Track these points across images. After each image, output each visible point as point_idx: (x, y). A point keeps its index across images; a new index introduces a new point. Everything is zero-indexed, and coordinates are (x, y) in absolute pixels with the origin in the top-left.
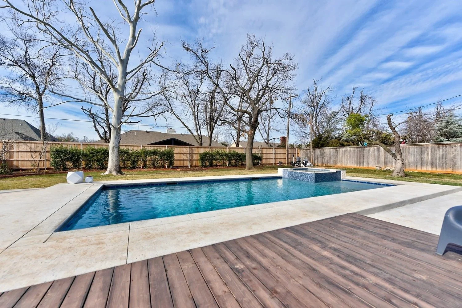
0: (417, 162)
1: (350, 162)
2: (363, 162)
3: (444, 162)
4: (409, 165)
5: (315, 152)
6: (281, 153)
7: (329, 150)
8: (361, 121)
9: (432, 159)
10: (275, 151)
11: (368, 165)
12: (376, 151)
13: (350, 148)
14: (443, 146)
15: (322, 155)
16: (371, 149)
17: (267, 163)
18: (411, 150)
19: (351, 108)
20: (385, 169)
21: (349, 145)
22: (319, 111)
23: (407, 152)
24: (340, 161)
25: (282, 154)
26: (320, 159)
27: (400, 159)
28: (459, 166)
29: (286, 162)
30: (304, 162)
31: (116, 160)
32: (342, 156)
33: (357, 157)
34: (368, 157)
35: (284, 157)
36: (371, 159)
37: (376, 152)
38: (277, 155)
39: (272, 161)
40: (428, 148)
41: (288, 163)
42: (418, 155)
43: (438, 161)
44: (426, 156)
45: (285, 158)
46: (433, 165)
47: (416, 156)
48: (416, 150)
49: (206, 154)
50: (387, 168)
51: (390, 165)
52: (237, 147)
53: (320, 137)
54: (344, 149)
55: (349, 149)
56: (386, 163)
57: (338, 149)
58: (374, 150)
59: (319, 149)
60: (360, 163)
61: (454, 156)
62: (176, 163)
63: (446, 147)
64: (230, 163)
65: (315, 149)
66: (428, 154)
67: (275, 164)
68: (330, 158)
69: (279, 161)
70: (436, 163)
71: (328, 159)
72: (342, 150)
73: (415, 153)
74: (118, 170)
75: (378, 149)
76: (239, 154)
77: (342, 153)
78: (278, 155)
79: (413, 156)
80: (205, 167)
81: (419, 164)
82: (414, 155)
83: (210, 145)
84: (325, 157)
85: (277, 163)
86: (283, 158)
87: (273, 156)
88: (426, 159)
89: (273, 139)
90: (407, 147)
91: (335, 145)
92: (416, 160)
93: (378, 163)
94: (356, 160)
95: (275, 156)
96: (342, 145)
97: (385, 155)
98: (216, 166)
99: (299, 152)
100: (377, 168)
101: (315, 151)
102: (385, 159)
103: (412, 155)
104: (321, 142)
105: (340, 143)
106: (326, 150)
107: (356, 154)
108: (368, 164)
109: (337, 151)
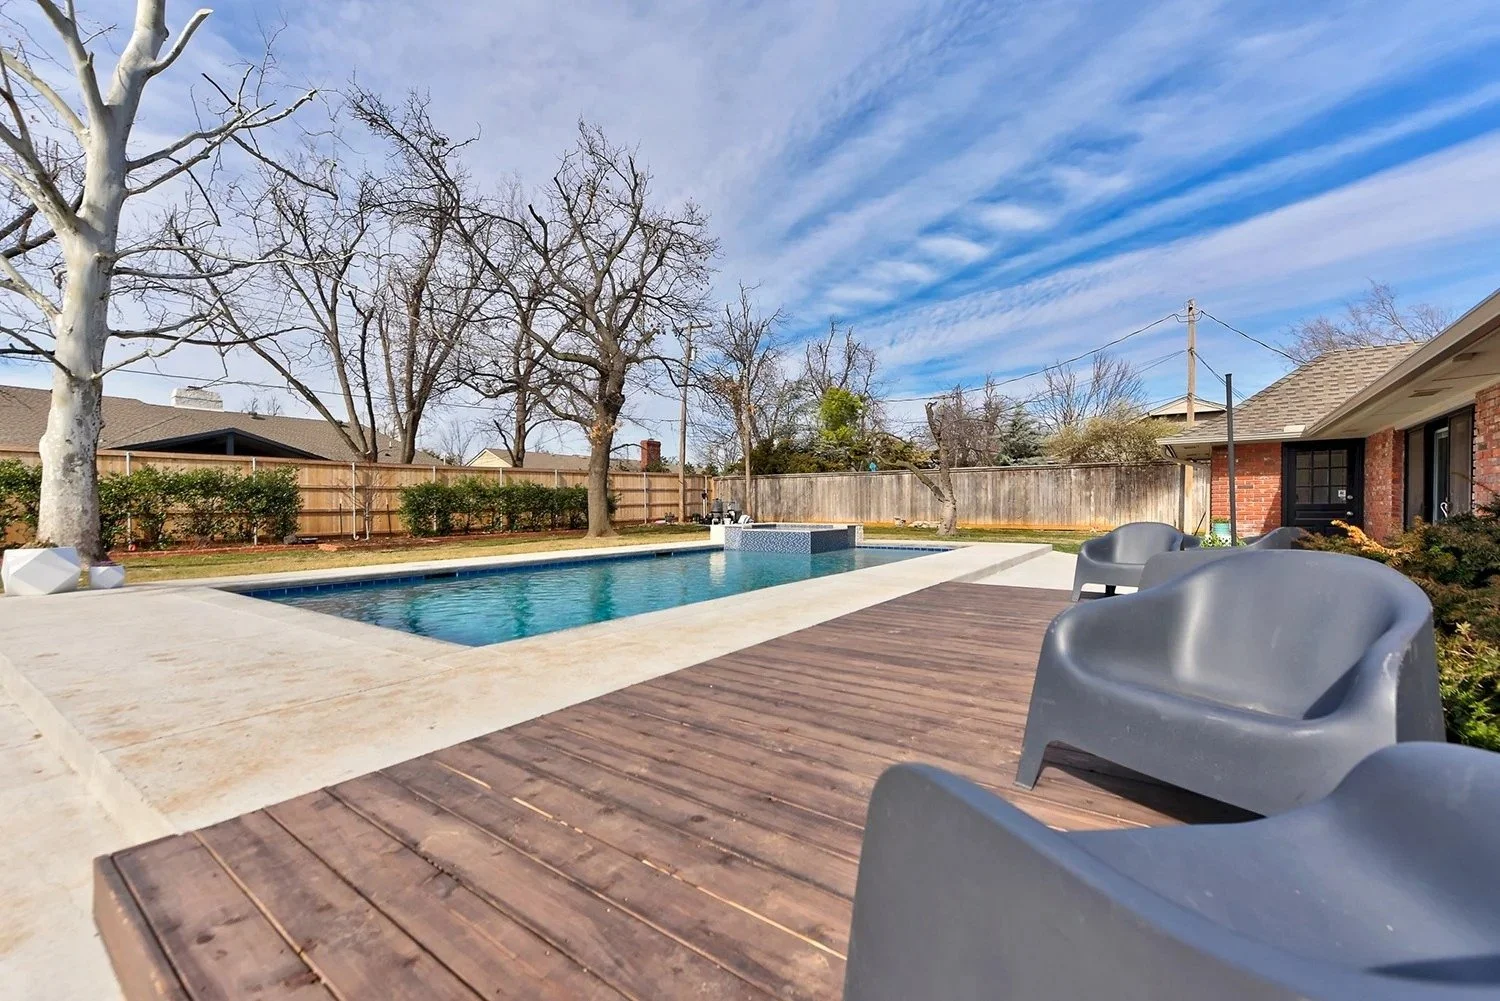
0: (968, 508)
1: (841, 509)
2: (869, 512)
3: (1011, 506)
5: (756, 487)
6: (666, 488)
7: (791, 481)
8: (853, 409)
9: (993, 500)
10: (650, 483)
11: (879, 517)
12: (894, 483)
13: (841, 475)
14: (1009, 475)
15: (776, 493)
16: (886, 478)
17: (625, 519)
19: (827, 373)
20: (912, 525)
21: (837, 469)
22: (756, 375)
24: (818, 509)
25: (667, 491)
26: (769, 505)
27: (949, 499)
29: (681, 517)
30: (733, 514)
31: (85, 512)
32: (823, 498)
33: (856, 497)
34: (878, 498)
35: (674, 502)
36: (885, 502)
37: (895, 487)
38: (653, 494)
39: (641, 514)
40: (986, 477)
41: (685, 519)
42: (970, 492)
43: (1001, 505)
44: (983, 494)
45: (677, 505)
46: (995, 513)
48: (966, 481)
49: (428, 491)
50: (916, 523)
51: (923, 514)
52: (516, 469)
53: (766, 445)
54: (826, 479)
55: (838, 478)
56: (914, 512)
57: (814, 480)
58: (891, 482)
59: (768, 478)
60: (862, 513)
61: (1026, 493)
62: (306, 525)
63: (1013, 475)
64: (511, 522)
65: (756, 479)
66: (986, 489)
67: (649, 521)
68: (795, 501)
69: (659, 512)
71: (791, 504)
72: (822, 479)
73: (966, 487)
74: (95, 550)
75: (899, 479)
76: (546, 490)
77: (823, 490)
78: (658, 495)
79: (962, 495)
80: (427, 533)
81: (973, 514)
83: (409, 461)
84: (782, 501)
85: (654, 517)
86: (671, 505)
87: (642, 498)
88: (983, 501)
89: (623, 446)
91: (806, 469)
92: (966, 503)
93: (899, 513)
94: (853, 505)
95: (650, 499)
96: (822, 469)
97: (912, 494)
98: (467, 531)
99: (713, 488)
100: (897, 523)
101: (756, 483)
102: (911, 502)
104: (772, 459)
105: (818, 463)
106: (786, 481)
107: (854, 492)
108: (879, 513)
109: (811, 483)
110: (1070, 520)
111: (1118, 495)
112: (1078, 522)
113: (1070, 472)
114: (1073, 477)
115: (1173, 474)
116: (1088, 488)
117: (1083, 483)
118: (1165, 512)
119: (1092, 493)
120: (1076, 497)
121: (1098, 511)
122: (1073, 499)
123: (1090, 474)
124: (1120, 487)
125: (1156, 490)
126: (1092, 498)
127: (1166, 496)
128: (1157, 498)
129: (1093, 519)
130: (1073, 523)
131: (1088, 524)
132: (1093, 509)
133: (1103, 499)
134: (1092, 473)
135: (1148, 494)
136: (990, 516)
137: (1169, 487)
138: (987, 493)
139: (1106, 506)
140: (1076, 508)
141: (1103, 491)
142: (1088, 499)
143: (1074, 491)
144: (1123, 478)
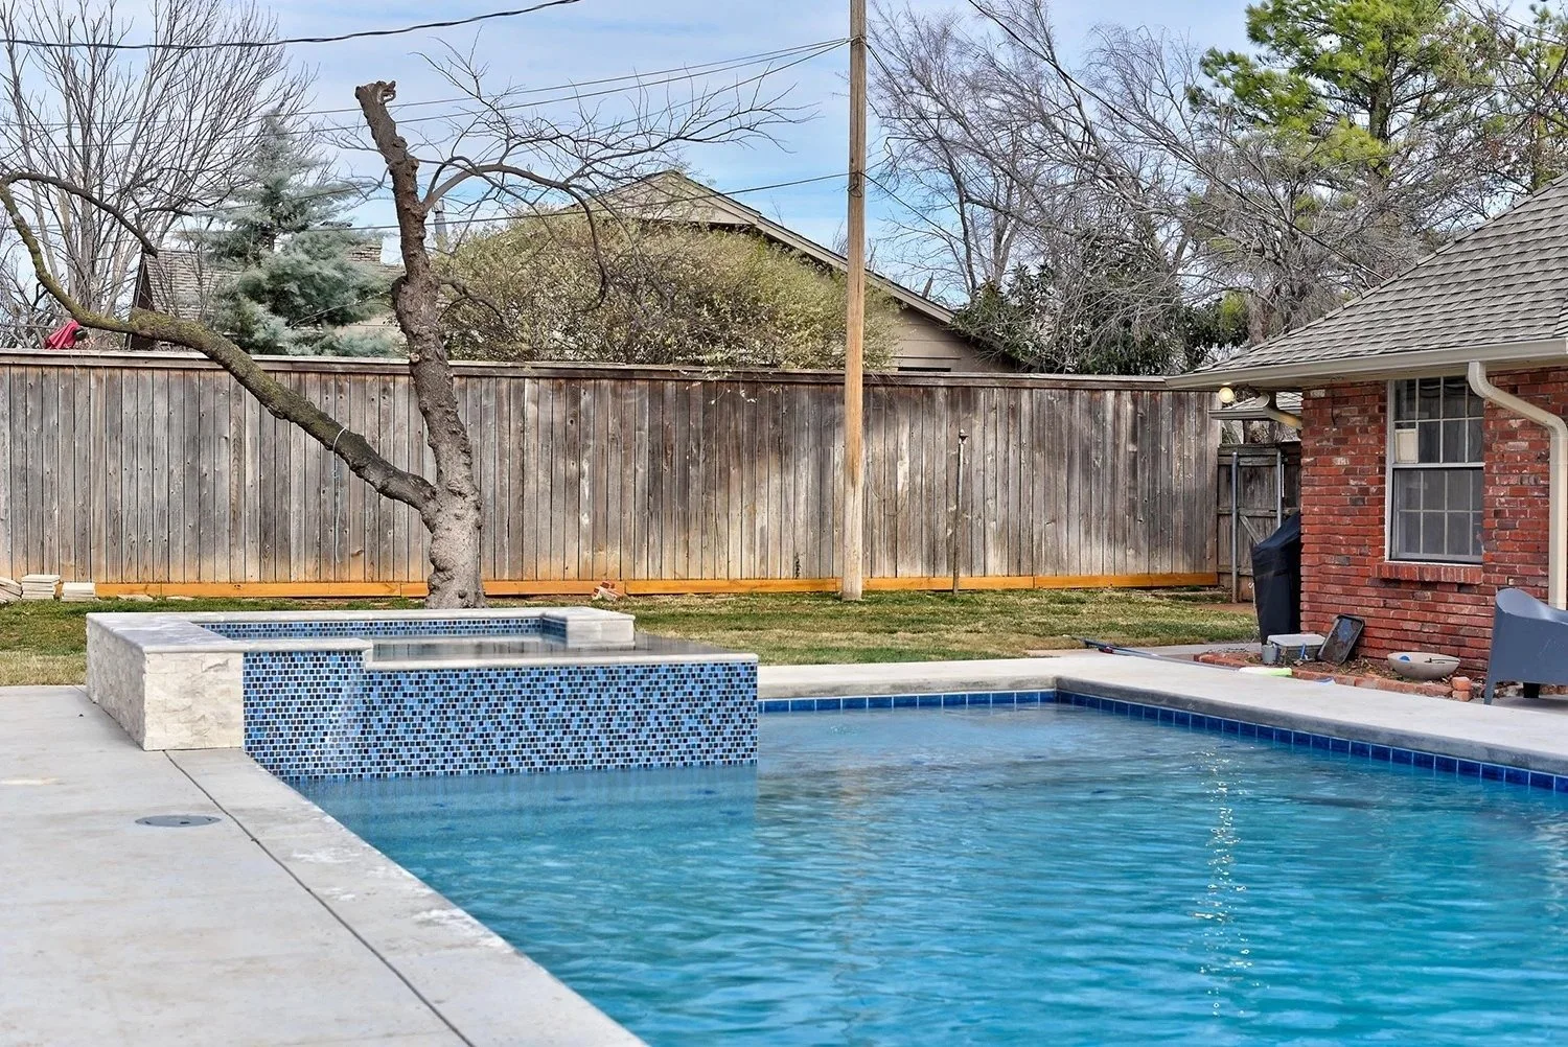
0: (166, 517)
3: (329, 509)
4: (116, 537)
9: (263, 486)
14: (325, 388)
18: (128, 407)
23: (98, 426)
27: (466, 488)
28: (404, 535)
42: (176, 451)
43: (295, 507)
44: (225, 460)
46: (272, 540)
47: (160, 463)
48: (161, 405)
63: (340, 390)
66: (239, 443)
70: (286, 517)
73: (160, 430)
79: (143, 464)
82: (151, 449)
88: (226, 487)
90: (99, 380)
92: (160, 496)
103: (134, 448)
110: (518, 564)
111: (655, 477)
112: (543, 567)
113: (520, 390)
114: (531, 409)
115: (791, 411)
116: (574, 449)
117: (558, 431)
118: (773, 531)
119: (586, 466)
120: (537, 481)
121: (600, 535)
122: (530, 486)
123: (576, 400)
124: (659, 452)
125: (752, 462)
126: (585, 484)
127: (775, 481)
128: (754, 486)
129: (587, 554)
130: (529, 572)
131: (572, 572)
132: (585, 520)
133: (615, 483)
134: (586, 399)
135: (733, 472)
136: (253, 548)
137: (783, 451)
138: (240, 458)
139: (622, 511)
140: (540, 517)
141: (615, 461)
142: (573, 484)
143: (531, 460)
144: (671, 418)
